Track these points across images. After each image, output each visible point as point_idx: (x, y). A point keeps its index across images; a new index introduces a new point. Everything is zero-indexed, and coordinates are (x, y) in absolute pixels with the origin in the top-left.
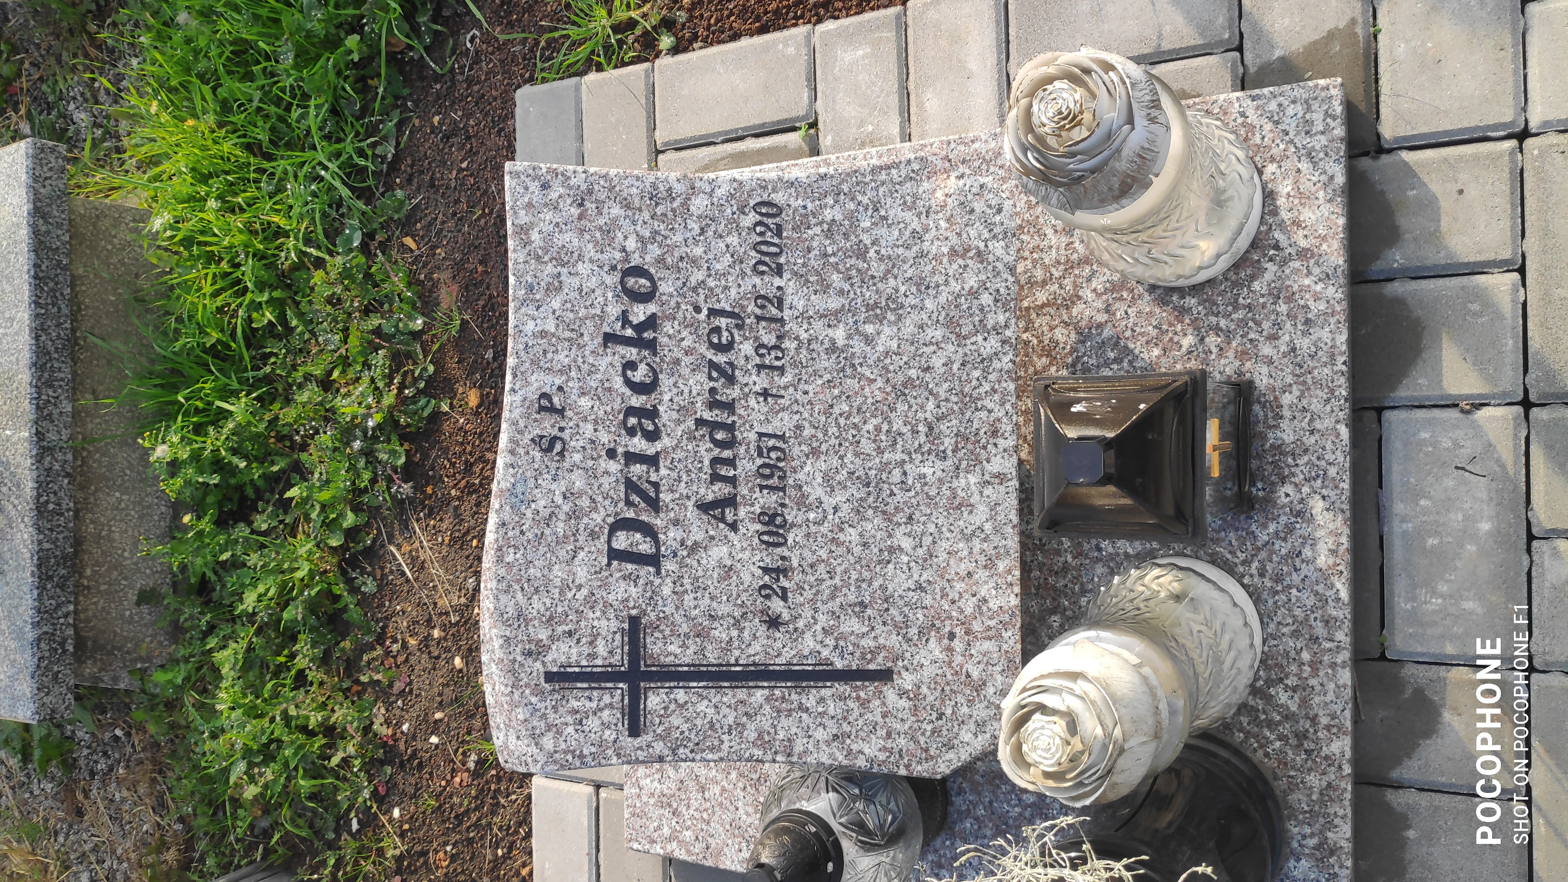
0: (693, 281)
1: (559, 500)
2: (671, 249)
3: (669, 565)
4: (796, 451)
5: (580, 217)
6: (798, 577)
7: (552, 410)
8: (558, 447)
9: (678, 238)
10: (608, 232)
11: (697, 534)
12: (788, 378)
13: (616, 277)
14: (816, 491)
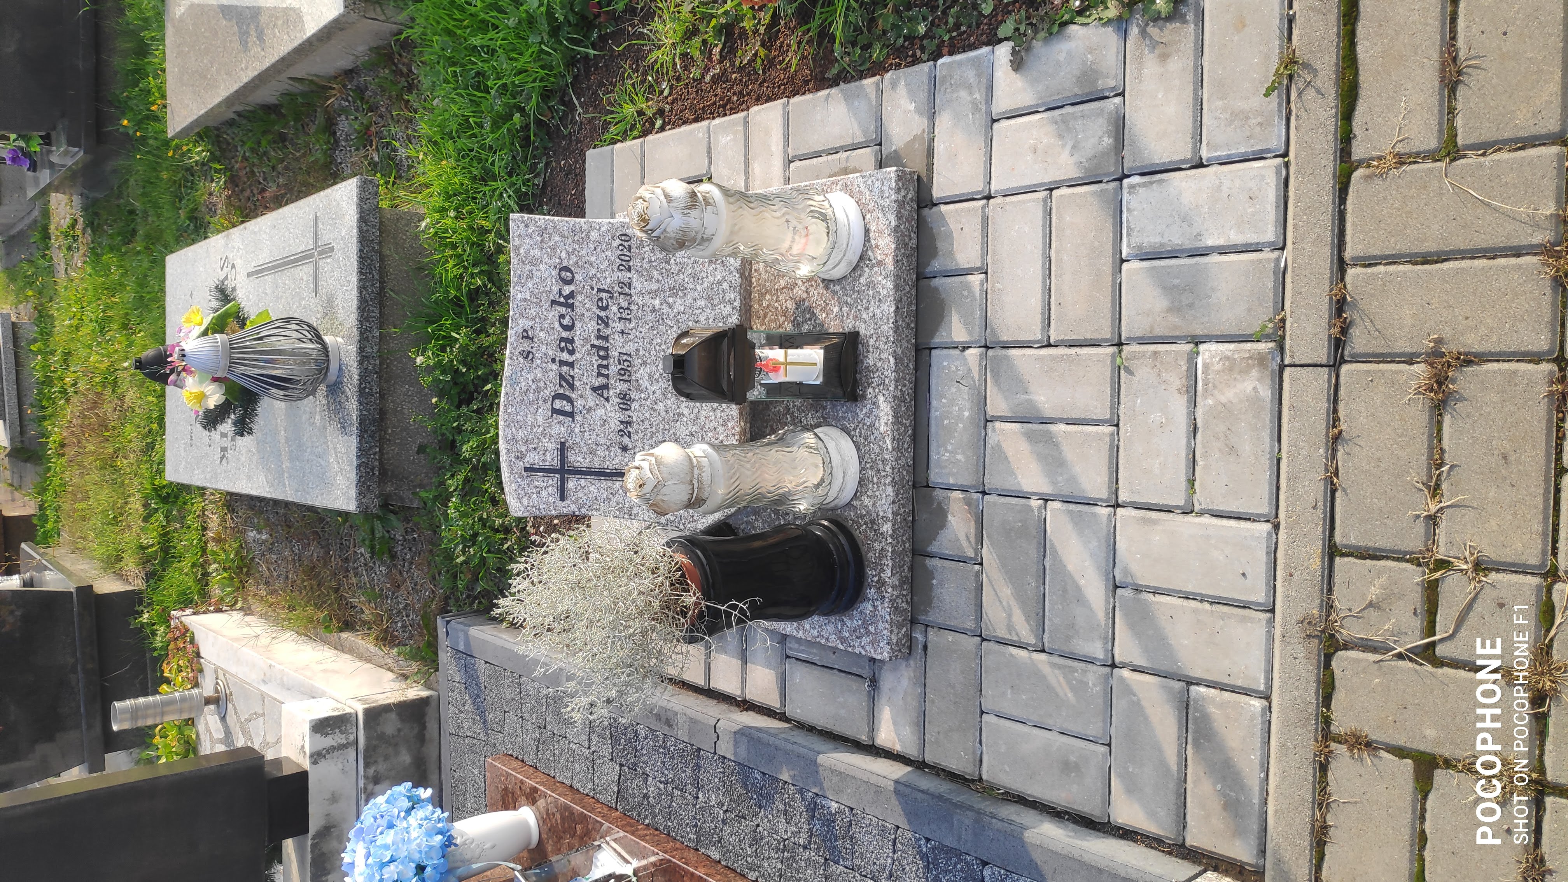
0: (591, 274)
1: (531, 382)
2: (581, 257)
3: (578, 418)
4: (636, 362)
5: (542, 241)
6: (636, 427)
7: (528, 337)
8: (530, 357)
9: (584, 252)
10: (553, 249)
11: (591, 403)
12: (633, 325)
13: (557, 272)
14: (645, 383)
